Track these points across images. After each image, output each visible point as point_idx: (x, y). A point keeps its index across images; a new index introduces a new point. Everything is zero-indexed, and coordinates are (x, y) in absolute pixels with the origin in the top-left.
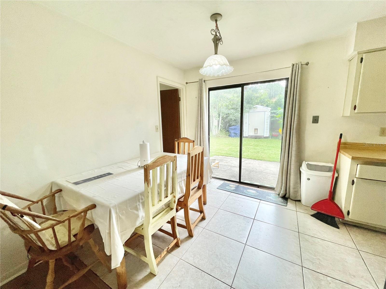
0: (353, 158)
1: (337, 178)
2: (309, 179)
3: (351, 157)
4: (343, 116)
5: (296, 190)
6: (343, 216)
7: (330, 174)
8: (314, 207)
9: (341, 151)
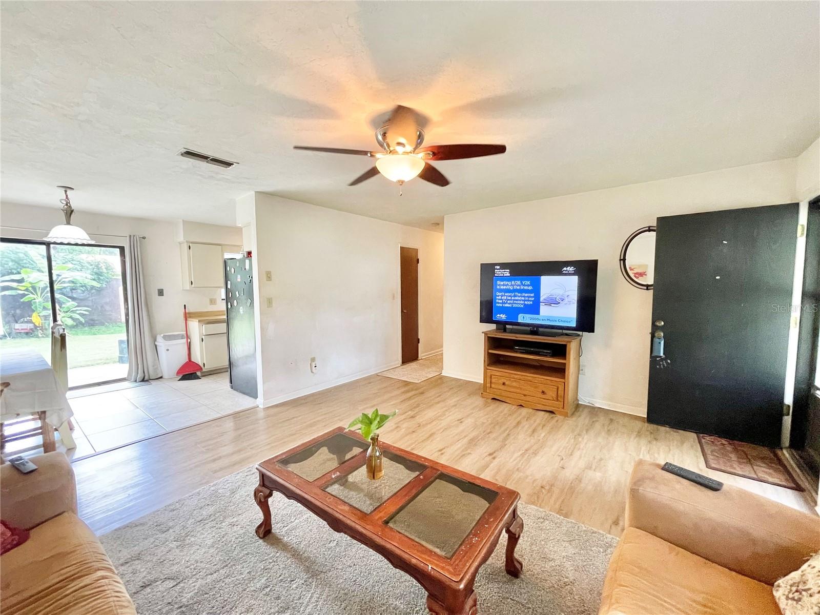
0: (199, 321)
1: (190, 342)
2: (168, 350)
3: (198, 321)
4: (183, 290)
5: (156, 367)
6: (201, 369)
7: (185, 340)
8: (178, 373)
9: (188, 319)
